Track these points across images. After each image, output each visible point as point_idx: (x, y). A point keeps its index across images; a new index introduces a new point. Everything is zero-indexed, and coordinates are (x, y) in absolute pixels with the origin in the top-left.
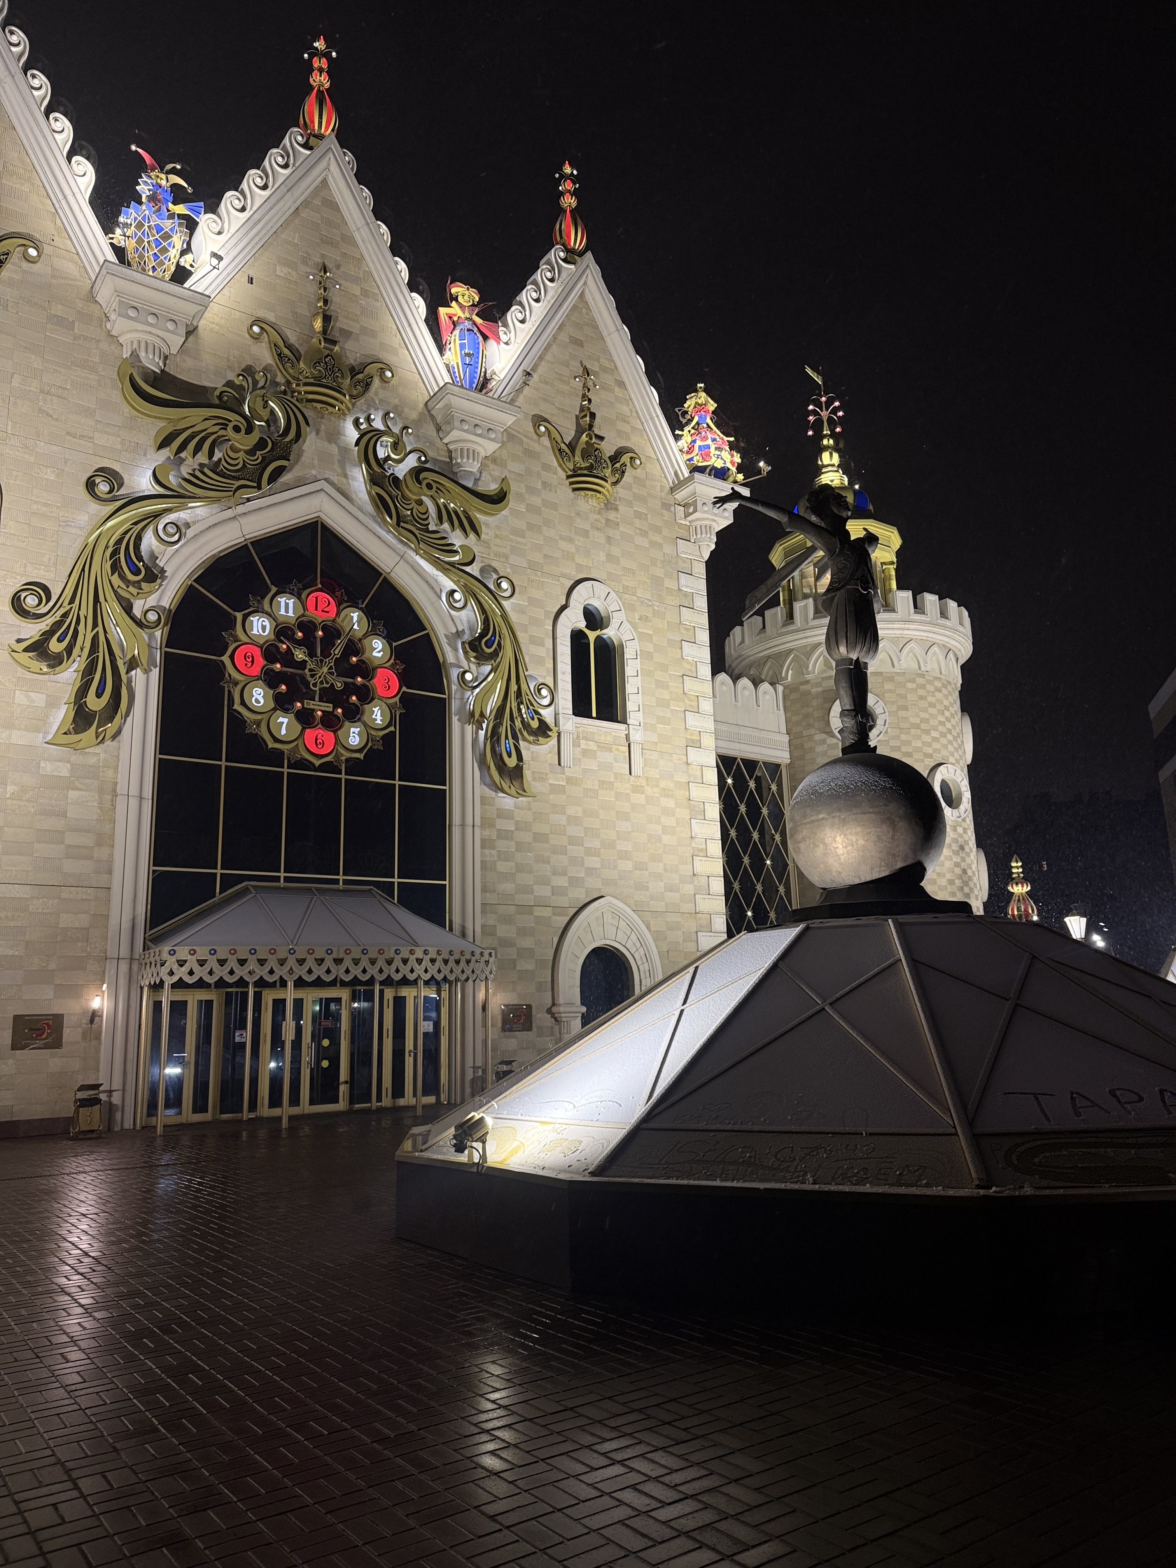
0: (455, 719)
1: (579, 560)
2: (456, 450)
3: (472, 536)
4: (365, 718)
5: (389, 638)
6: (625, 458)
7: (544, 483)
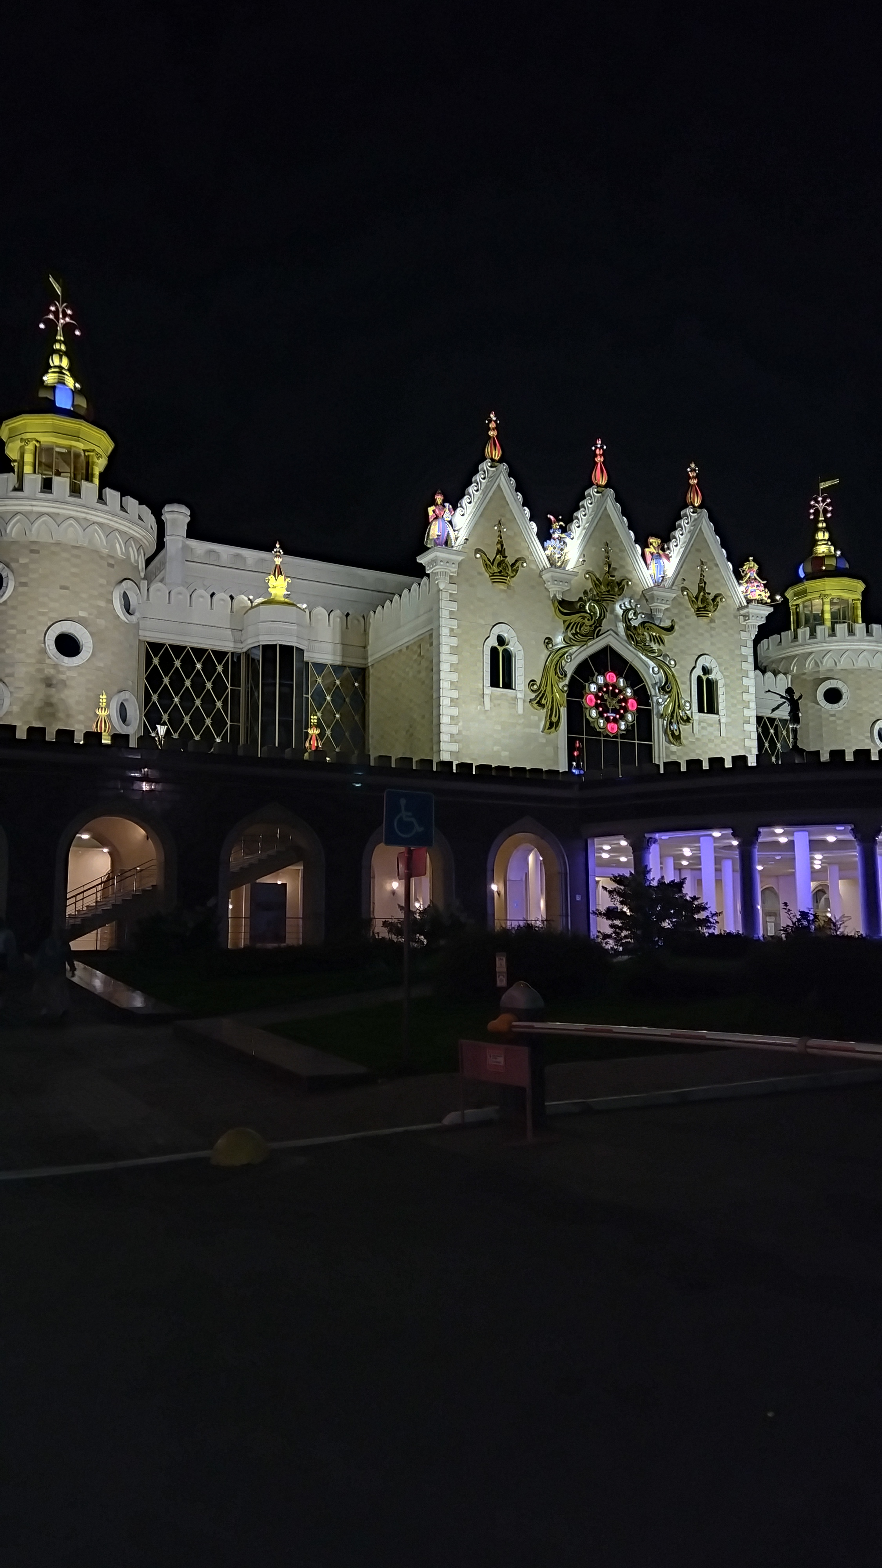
0: (655, 717)
1: (700, 647)
2: (654, 609)
3: (662, 644)
4: (626, 719)
5: (632, 687)
6: (718, 599)
7: (686, 616)
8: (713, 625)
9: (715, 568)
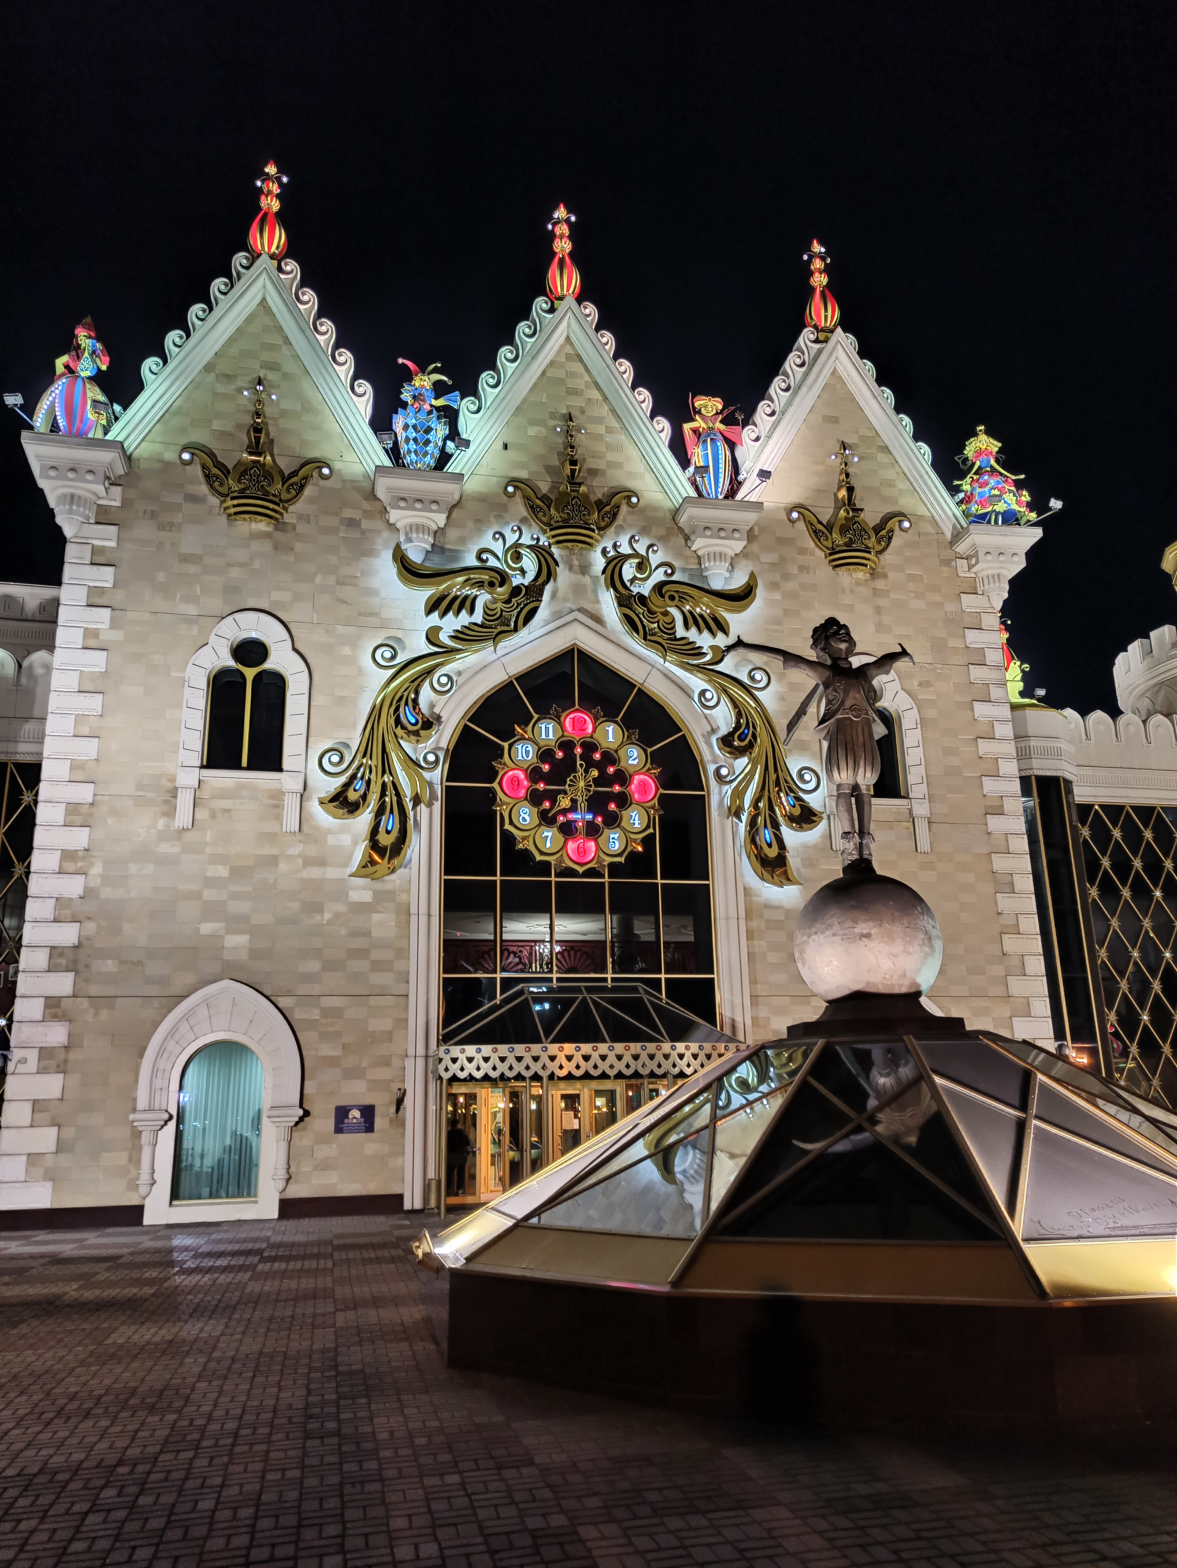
0: (714, 813)
2: (704, 556)
3: (720, 635)
4: (623, 824)
5: (644, 745)
6: (892, 524)
7: (801, 567)
8: (880, 584)
9: (881, 457)
